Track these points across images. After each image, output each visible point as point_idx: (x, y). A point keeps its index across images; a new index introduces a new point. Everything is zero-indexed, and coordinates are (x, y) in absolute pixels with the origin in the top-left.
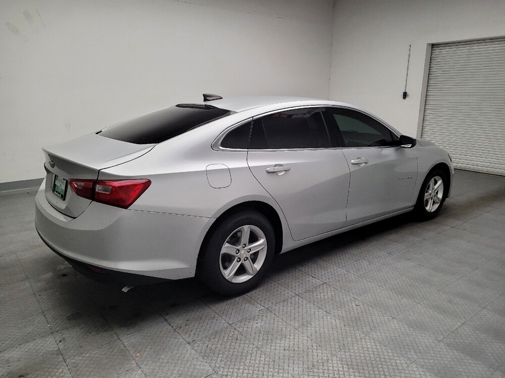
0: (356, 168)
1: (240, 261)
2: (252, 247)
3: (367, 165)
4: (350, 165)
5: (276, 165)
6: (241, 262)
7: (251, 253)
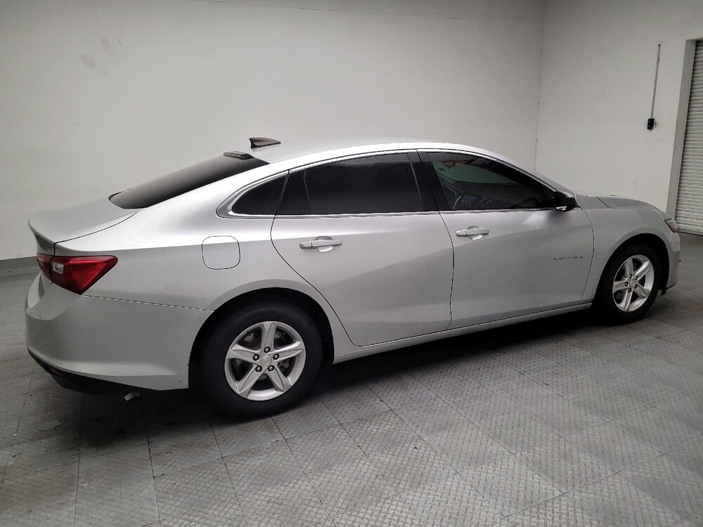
0: (465, 241)
1: (260, 371)
2: (280, 352)
3: (487, 237)
4: (454, 236)
5: (317, 238)
6: (262, 372)
7: (279, 359)
